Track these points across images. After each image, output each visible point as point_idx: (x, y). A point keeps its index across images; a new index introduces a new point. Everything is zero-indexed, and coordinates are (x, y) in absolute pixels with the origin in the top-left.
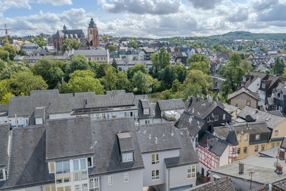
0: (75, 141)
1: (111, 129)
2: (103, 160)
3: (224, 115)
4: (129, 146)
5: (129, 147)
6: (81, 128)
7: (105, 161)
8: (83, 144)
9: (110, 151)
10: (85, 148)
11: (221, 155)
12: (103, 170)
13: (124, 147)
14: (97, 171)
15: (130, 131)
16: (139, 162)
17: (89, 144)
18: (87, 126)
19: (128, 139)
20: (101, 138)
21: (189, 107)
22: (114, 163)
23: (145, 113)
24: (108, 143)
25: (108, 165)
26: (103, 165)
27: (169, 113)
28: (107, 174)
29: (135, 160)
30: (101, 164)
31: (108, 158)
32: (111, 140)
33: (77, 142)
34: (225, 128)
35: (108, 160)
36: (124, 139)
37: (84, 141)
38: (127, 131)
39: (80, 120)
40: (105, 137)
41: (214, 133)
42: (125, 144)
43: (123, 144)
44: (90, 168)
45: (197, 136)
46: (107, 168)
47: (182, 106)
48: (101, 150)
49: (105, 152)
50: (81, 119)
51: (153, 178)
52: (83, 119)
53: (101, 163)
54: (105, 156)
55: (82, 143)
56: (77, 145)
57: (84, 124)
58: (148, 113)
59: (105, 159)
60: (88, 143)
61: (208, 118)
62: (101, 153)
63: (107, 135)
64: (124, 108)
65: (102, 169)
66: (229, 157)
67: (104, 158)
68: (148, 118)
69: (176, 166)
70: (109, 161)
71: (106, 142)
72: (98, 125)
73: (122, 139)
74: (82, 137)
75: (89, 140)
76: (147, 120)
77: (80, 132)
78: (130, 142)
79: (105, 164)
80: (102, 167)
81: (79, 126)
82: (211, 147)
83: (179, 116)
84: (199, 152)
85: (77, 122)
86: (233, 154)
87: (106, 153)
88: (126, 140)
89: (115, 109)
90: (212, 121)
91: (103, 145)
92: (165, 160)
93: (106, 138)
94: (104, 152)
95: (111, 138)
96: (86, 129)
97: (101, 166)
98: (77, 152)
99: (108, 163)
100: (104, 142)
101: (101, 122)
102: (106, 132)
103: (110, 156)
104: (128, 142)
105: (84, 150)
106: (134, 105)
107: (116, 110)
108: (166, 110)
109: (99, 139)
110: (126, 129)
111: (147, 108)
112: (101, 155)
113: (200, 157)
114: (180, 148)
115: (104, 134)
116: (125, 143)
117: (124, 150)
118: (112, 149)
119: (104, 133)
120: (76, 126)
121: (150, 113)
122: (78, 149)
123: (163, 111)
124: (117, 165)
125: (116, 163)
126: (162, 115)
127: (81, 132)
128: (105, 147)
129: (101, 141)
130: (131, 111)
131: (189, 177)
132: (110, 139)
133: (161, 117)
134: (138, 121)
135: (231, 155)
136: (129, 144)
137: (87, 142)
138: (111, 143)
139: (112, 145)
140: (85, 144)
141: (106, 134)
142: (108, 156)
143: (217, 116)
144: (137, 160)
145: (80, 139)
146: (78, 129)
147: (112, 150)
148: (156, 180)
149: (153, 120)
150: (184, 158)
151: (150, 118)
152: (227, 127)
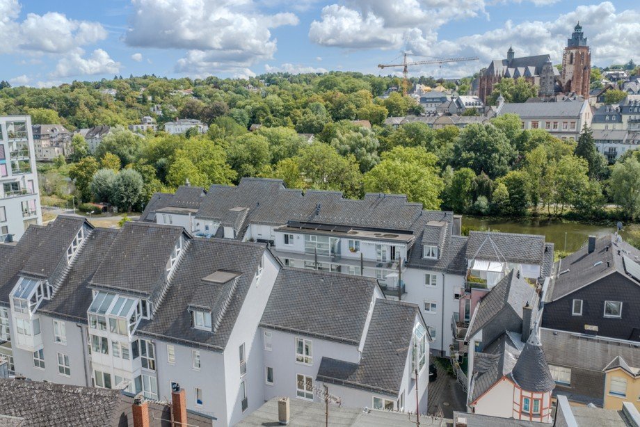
4: (209, 298)
5: (207, 301)
7: (172, 315)
8: (145, 274)
10: (143, 282)
11: (474, 401)
12: (159, 330)
13: (200, 297)
14: (151, 328)
15: (242, 271)
16: (220, 336)
19: (216, 285)
20: (190, 273)
22: (181, 324)
23: (428, 255)
25: (170, 324)
26: (165, 321)
27: (479, 266)
29: (215, 330)
30: (162, 319)
31: (179, 312)
35: (177, 314)
36: (209, 283)
37: (149, 269)
38: (238, 271)
39: (166, 231)
42: (204, 294)
43: (201, 292)
44: (145, 320)
45: (479, 337)
46: (167, 329)
47: (535, 257)
49: (181, 299)
51: (299, 394)
52: (170, 230)
53: (164, 316)
54: (176, 307)
56: (137, 272)
57: (167, 239)
58: (435, 258)
59: (174, 312)
60: (152, 273)
61: (579, 303)
62: (174, 300)
64: (383, 234)
65: (159, 327)
67: (173, 310)
68: (433, 269)
69: (339, 383)
70: (177, 317)
72: (200, 247)
73: (206, 283)
74: (151, 261)
75: (156, 268)
76: (431, 273)
77: (152, 252)
78: (215, 292)
79: (168, 321)
80: (161, 324)
81: (158, 241)
85: (159, 234)
86: (522, 413)
88: (212, 285)
89: (361, 234)
94: (178, 299)
97: (160, 322)
98: (129, 285)
99: (173, 320)
100: (189, 281)
104: (211, 290)
105: (141, 284)
106: (411, 233)
107: (363, 236)
108: (480, 258)
109: (185, 274)
111: (429, 244)
114: (356, 344)
115: (198, 267)
116: (206, 291)
119: (200, 265)
120: (153, 241)
121: (438, 257)
122: (134, 280)
123: (471, 258)
124: (183, 329)
125: (184, 324)
127: (155, 252)
129: (186, 279)
130: (393, 245)
133: (464, 274)
135: (517, 417)
136: (210, 295)
142: (181, 309)
144: (220, 333)
145: (146, 264)
149: (444, 278)
150: (368, 372)
151: (439, 270)
152: (598, 341)
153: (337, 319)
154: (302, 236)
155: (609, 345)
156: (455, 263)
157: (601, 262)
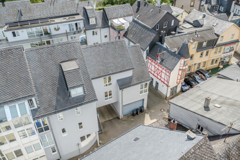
0: (7, 82)
1: (52, 58)
2: (48, 98)
3: (173, 21)
4: (77, 79)
5: (77, 81)
6: (11, 63)
7: (51, 98)
8: (18, 84)
9: (55, 86)
10: (22, 89)
11: (173, 69)
12: (50, 109)
13: (71, 81)
14: (43, 111)
15: (76, 58)
16: (90, 94)
17: (26, 83)
18: (19, 60)
19: (75, 70)
20: (42, 71)
21: (137, 12)
22: (62, 99)
23: (92, 22)
24: (52, 76)
25: (54, 103)
26: (49, 103)
27: (116, 22)
28: (55, 113)
29: (86, 92)
30: (46, 103)
31: (54, 94)
32: (55, 72)
33: (9, 82)
34: (175, 37)
35: (54, 96)
36: (70, 72)
37: (19, 80)
38: (73, 59)
39: (8, 52)
40: (46, 69)
41: (165, 44)
42: (72, 78)
43: (69, 78)
44: (34, 109)
45: (148, 48)
46: (54, 106)
47: (130, 13)
48: (44, 86)
49: (49, 87)
50: (9, 50)
51: (106, 99)
52: (12, 50)
53: (46, 101)
54: (49, 93)
55: (16, 83)
56: (11, 86)
57: (15, 57)
58: (95, 23)
59: (51, 96)
60: (24, 82)
61: (158, 25)
62: (44, 90)
63: (48, 66)
64: (67, 18)
65: (48, 108)
66: (180, 69)
67: (49, 95)
68: (95, 28)
69: (130, 86)
70: (56, 97)
71: (48, 76)
72: (35, 54)
73: (68, 72)
74: (15, 75)
75: (24, 77)
76: (95, 30)
77: (10, 69)
78: (78, 74)
79: (51, 102)
80: (48, 106)
81: (8, 60)
82: (162, 61)
83: (128, 25)
84: (149, 64)
85: (4, 56)
86: (184, 66)
87: (51, 88)
88: (73, 72)
89: (57, 20)
90: (163, 31)
91: (45, 79)
92: (118, 81)
93: (48, 70)
94: (47, 88)
95: (55, 70)
96: (19, 64)
97: (46, 105)
98: (11, 96)
99: (54, 100)
100: (45, 75)
101: (38, 50)
102: (46, 63)
103: (56, 91)
104: (75, 74)
105: (21, 91)
106: (78, 14)
108: (114, 18)
109: (39, 73)
110: (72, 57)
111: (93, 17)
112: (44, 92)
113: (150, 68)
114: (133, 69)
115: (45, 66)
116: (72, 76)
117: (71, 84)
118: (57, 83)
119: (45, 64)
120: (4, 62)
121: (96, 23)
122: (12, 91)
123: (110, 19)
124: (65, 101)
125: (64, 99)
126: (110, 24)
127: (12, 68)
128: (49, 81)
129: (42, 75)
130: (76, 22)
131: (141, 93)
132: (53, 71)
133: (108, 27)
134: (85, 33)
135: (181, 68)
136: (77, 77)
137: (22, 80)
138: (55, 76)
139: (56, 79)
140: (20, 84)
141: (46, 65)
142: (54, 92)
143: (166, 23)
144: (89, 93)
145: (13, 78)
146: (7, 65)
147: (57, 85)
148: (109, 100)
149: (100, 30)
150: (137, 77)
151: (98, 28)
152: (177, 36)
153: (119, 62)
154: (25, 30)
155: (180, 36)
156: (103, 23)
157: (152, 10)
